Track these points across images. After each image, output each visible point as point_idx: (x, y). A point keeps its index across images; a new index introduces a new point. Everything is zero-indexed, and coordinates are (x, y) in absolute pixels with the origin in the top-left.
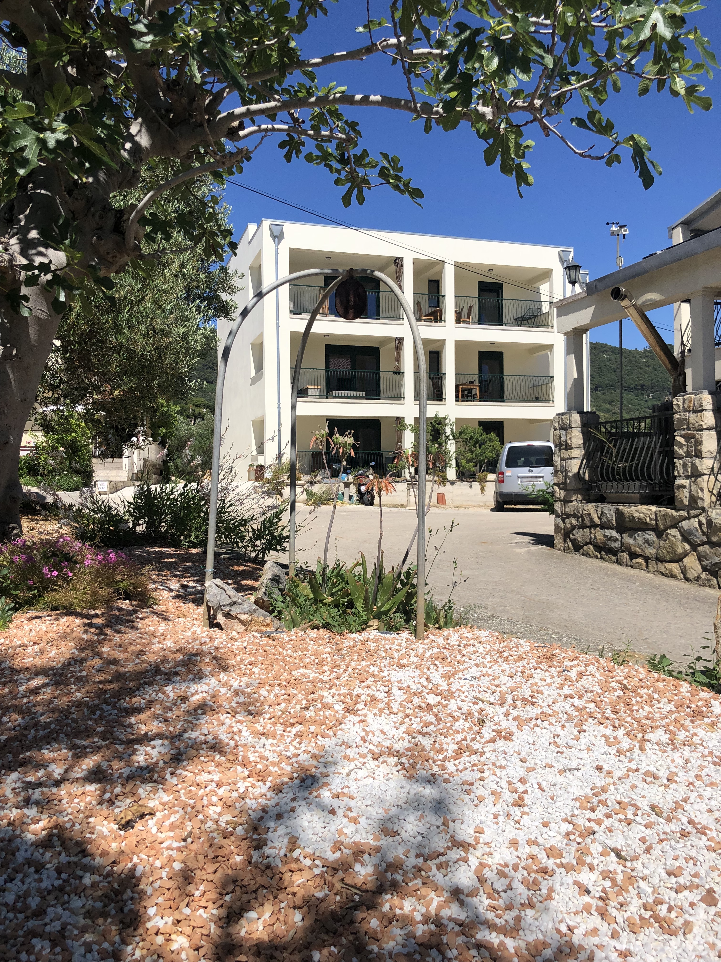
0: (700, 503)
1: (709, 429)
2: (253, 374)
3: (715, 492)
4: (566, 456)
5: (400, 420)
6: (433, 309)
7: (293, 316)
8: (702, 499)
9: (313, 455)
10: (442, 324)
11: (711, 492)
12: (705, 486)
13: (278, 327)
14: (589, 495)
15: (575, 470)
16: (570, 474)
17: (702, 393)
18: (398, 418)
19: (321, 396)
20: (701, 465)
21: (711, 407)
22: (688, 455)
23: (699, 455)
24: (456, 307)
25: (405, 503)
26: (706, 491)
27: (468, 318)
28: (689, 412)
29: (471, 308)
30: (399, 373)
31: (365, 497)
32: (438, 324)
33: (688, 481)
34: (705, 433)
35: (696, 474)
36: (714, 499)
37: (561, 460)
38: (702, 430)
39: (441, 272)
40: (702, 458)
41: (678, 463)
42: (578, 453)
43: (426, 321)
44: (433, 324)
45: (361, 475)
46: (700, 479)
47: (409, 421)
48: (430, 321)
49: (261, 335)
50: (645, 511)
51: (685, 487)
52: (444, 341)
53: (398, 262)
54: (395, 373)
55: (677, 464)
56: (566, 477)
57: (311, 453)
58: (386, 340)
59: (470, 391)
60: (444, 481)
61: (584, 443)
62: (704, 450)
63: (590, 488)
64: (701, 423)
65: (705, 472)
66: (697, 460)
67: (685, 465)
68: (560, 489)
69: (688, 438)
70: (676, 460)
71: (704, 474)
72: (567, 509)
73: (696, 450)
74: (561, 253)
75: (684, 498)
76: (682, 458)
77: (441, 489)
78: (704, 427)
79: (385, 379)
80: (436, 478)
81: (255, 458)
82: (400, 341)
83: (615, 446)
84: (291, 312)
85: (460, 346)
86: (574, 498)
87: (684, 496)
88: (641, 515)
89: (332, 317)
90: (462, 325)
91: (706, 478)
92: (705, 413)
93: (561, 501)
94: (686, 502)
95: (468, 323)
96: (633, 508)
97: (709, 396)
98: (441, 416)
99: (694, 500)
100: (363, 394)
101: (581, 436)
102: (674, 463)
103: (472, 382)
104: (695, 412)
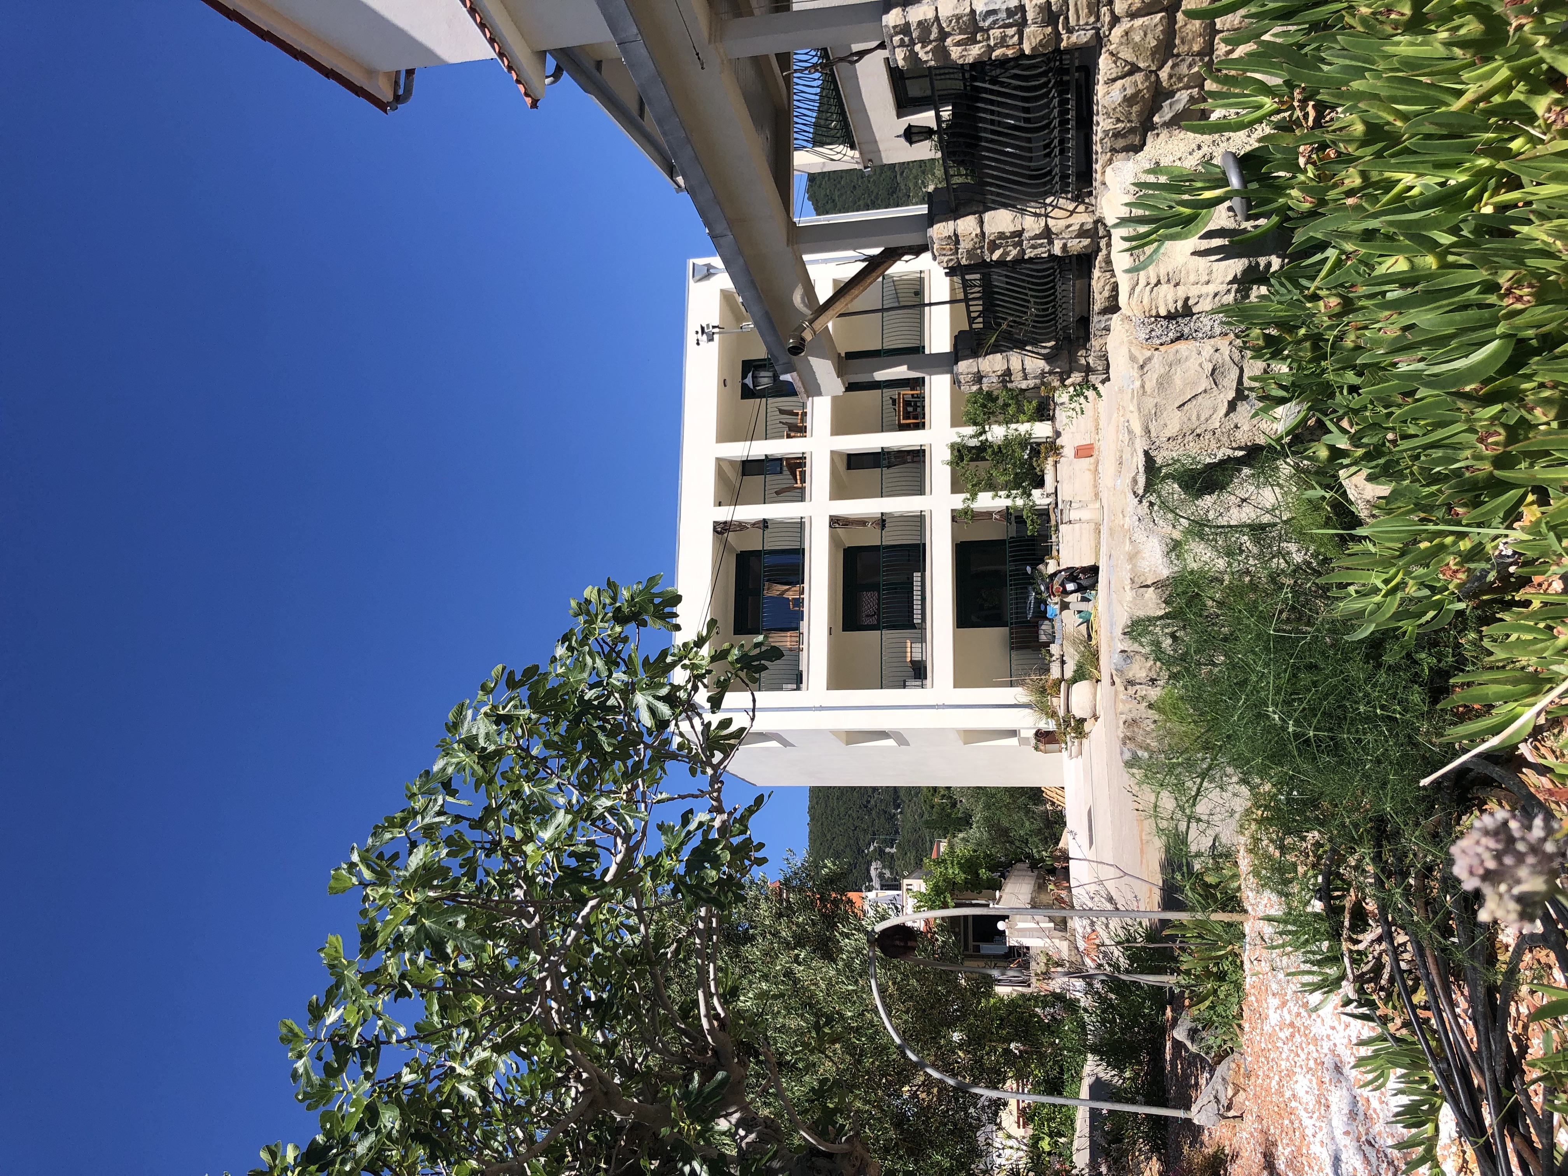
0: (1088, 227)
1: (981, 223)
2: (890, 742)
3: (1071, 208)
4: (1021, 374)
5: (957, 517)
6: (785, 468)
7: (804, 686)
8: (1082, 225)
9: (1018, 648)
10: (808, 456)
11: (1072, 212)
12: (1062, 223)
13: (821, 708)
14: (1078, 338)
15: (1041, 364)
16: (1047, 368)
17: (931, 237)
18: (954, 519)
19: (923, 640)
20: (1033, 230)
21: (951, 223)
22: (1020, 243)
23: (1019, 233)
24: (782, 437)
25: (1093, 526)
26: (1070, 221)
27: (797, 414)
28: (957, 249)
29: (782, 412)
30: (882, 521)
31: (1084, 583)
32: (808, 461)
33: (1056, 242)
34: (987, 229)
35: (1047, 233)
36: (1081, 208)
37: (1026, 379)
38: (983, 233)
39: (732, 462)
40: (1023, 229)
41: (1029, 254)
42: (1015, 360)
43: (803, 481)
44: (807, 469)
45: (1047, 588)
46: (1054, 230)
47: (958, 501)
48: (803, 474)
49: (835, 733)
50: (1101, 283)
51: (1065, 245)
52: (832, 452)
53: (722, 529)
54: (883, 527)
55: (1032, 255)
56: (1051, 373)
57: (1014, 653)
58: (834, 540)
59: (907, 403)
60: (1052, 447)
61: (1001, 352)
62: (1012, 229)
63: (1068, 338)
64: (973, 235)
65: (1043, 224)
66: (1026, 235)
67: (1034, 247)
68: (1069, 377)
69: (993, 246)
70: (1026, 257)
71: (1047, 225)
72: (1100, 368)
73: (1010, 237)
74: (697, 278)
75: (1081, 245)
76: (1023, 252)
77: (1068, 451)
78: (978, 231)
79: (891, 538)
80: (1050, 461)
81: (1024, 741)
82: (835, 522)
83: (1005, 319)
84: (798, 689)
85: (840, 427)
86: (1083, 362)
87: (1077, 245)
88: (1107, 288)
89: (804, 625)
90: (808, 425)
91: (1051, 222)
92: (959, 232)
93: (1087, 375)
94: (1086, 242)
95: (805, 414)
96: (1097, 296)
97: (936, 227)
98: (947, 455)
99: (1082, 233)
100: (917, 576)
101: (990, 357)
102: (1030, 258)
103: (894, 401)
104: (957, 242)
